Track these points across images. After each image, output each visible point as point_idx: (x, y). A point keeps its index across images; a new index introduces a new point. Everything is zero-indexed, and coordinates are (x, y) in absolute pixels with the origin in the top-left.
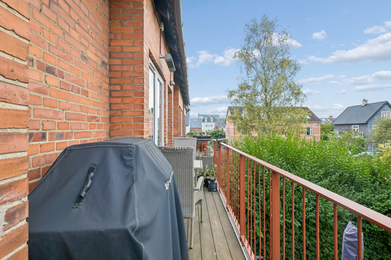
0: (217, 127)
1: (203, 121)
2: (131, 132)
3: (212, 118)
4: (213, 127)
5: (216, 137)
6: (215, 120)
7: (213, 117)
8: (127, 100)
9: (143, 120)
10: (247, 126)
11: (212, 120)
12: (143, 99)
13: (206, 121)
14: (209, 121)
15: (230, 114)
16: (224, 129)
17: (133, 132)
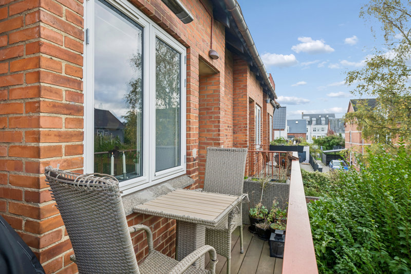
0: (330, 132)
1: (310, 123)
2: (20, 133)
3: (323, 119)
4: (326, 131)
5: (329, 146)
6: (328, 122)
7: (325, 117)
8: (17, 65)
9: (39, 107)
10: (384, 130)
11: (323, 122)
12: (39, 58)
13: (314, 122)
14: (319, 122)
15: (352, 110)
16: (343, 135)
17: (23, 134)
